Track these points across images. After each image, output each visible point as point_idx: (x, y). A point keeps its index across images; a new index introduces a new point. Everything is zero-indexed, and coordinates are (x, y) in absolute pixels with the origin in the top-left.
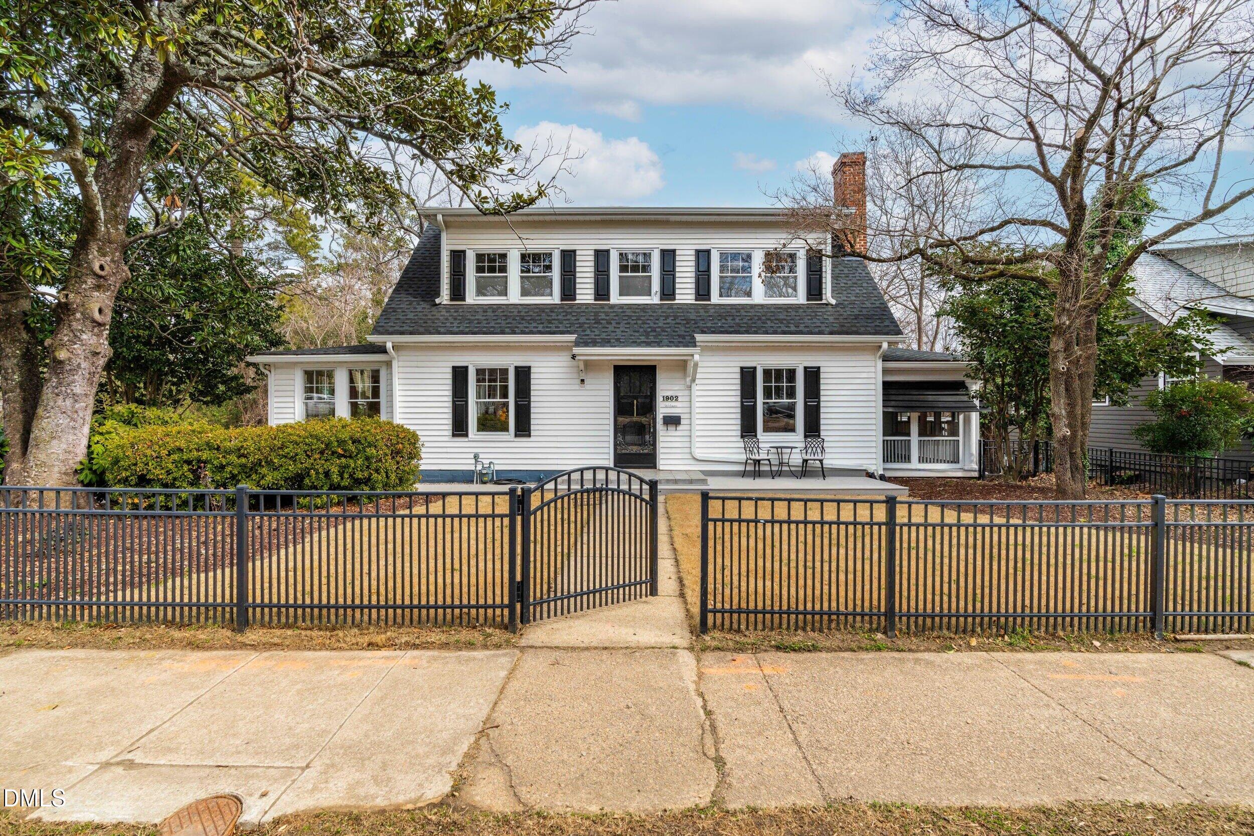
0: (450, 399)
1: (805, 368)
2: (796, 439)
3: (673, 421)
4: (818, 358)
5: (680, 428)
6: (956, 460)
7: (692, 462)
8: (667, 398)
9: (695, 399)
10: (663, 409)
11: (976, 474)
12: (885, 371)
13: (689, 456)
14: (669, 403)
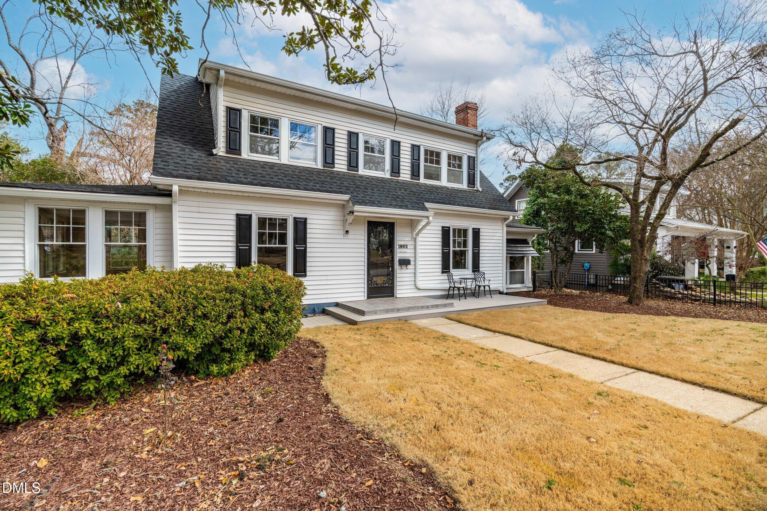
0: (234, 244)
1: (473, 229)
2: (468, 272)
3: (405, 262)
4: (478, 223)
5: (409, 267)
6: (523, 282)
7: (415, 291)
8: (401, 246)
9: (418, 247)
10: (399, 254)
11: (531, 289)
12: (508, 233)
13: (413, 287)
14: (403, 250)
